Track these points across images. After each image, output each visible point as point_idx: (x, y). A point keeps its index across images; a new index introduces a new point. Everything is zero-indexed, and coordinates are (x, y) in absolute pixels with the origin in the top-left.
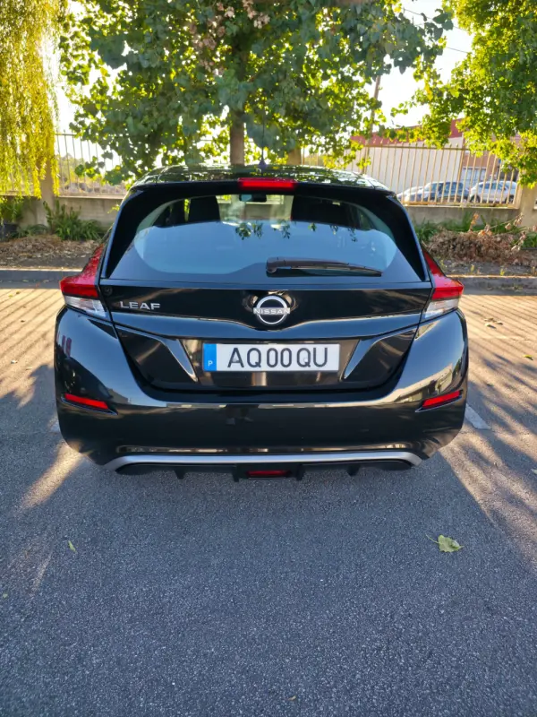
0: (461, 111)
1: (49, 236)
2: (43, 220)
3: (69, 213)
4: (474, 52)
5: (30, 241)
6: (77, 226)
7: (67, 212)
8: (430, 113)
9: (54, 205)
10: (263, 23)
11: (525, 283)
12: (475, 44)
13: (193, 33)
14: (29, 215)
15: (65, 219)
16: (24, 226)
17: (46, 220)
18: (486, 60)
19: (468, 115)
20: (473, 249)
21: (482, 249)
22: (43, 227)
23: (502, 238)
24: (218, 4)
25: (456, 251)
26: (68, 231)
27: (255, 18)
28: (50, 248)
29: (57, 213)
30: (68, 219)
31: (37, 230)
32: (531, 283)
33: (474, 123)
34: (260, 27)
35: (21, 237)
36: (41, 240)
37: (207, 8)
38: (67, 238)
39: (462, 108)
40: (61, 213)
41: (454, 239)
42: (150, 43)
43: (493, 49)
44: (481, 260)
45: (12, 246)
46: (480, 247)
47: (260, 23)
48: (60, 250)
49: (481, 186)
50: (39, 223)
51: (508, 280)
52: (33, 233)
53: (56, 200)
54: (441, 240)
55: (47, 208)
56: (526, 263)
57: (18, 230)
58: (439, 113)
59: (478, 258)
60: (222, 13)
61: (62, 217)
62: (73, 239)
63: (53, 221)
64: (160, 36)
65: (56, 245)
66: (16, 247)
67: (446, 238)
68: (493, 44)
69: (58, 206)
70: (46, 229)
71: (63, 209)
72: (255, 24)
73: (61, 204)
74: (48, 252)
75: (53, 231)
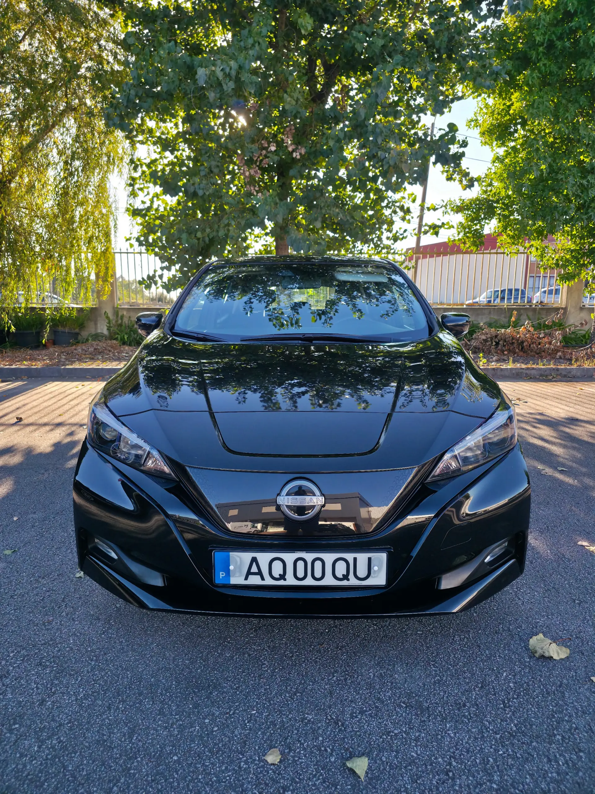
0: (492, 218)
1: (109, 342)
2: (103, 329)
3: (127, 322)
4: (493, 168)
5: (92, 346)
6: (134, 334)
7: (126, 320)
8: (463, 221)
9: (114, 315)
10: (300, 154)
11: (564, 373)
12: (494, 162)
13: (242, 165)
14: (91, 325)
15: (123, 328)
16: (84, 334)
17: (106, 328)
18: (505, 175)
19: (500, 222)
20: (515, 345)
21: (525, 344)
22: (102, 335)
23: (546, 335)
24: (263, 142)
25: (500, 347)
26: (126, 337)
27: (293, 151)
28: (110, 351)
29: (117, 321)
30: (126, 327)
31: (97, 337)
32: (570, 372)
33: (505, 228)
34: (298, 157)
35: (83, 343)
36: (101, 345)
37: (253, 146)
38: (124, 343)
39: (494, 215)
40: (120, 321)
41: (496, 336)
42: (205, 176)
43: (510, 165)
44: (525, 355)
45: (76, 349)
46: (522, 342)
47: (298, 154)
48: (118, 353)
49: (545, 292)
50: (99, 331)
51: (545, 370)
52: (94, 340)
53: (116, 311)
54: (484, 337)
55: (108, 317)
56: (568, 356)
57: (80, 338)
58: (472, 220)
59: (521, 353)
60: (266, 149)
61: (121, 325)
62: (130, 345)
63: (112, 329)
64: (213, 169)
65: (115, 349)
66: (80, 350)
67: (489, 336)
68: (511, 161)
69: (117, 316)
70: (106, 337)
71: (122, 317)
72: (294, 155)
73: (120, 314)
74: (108, 354)
75: (111, 337)
